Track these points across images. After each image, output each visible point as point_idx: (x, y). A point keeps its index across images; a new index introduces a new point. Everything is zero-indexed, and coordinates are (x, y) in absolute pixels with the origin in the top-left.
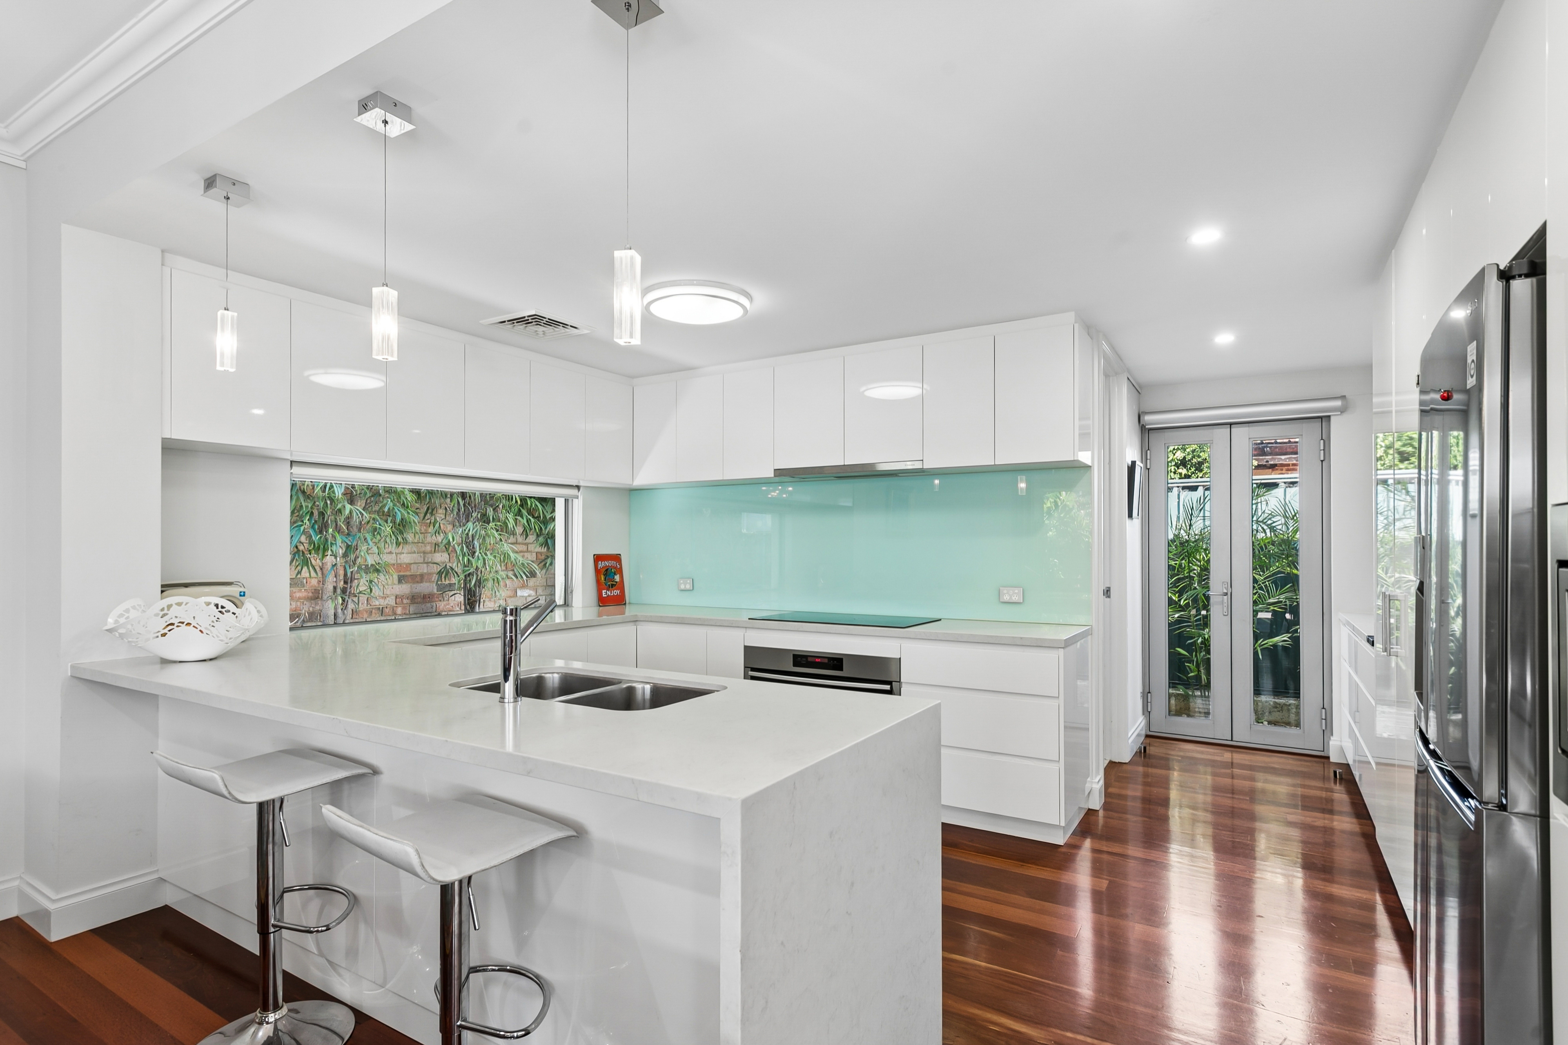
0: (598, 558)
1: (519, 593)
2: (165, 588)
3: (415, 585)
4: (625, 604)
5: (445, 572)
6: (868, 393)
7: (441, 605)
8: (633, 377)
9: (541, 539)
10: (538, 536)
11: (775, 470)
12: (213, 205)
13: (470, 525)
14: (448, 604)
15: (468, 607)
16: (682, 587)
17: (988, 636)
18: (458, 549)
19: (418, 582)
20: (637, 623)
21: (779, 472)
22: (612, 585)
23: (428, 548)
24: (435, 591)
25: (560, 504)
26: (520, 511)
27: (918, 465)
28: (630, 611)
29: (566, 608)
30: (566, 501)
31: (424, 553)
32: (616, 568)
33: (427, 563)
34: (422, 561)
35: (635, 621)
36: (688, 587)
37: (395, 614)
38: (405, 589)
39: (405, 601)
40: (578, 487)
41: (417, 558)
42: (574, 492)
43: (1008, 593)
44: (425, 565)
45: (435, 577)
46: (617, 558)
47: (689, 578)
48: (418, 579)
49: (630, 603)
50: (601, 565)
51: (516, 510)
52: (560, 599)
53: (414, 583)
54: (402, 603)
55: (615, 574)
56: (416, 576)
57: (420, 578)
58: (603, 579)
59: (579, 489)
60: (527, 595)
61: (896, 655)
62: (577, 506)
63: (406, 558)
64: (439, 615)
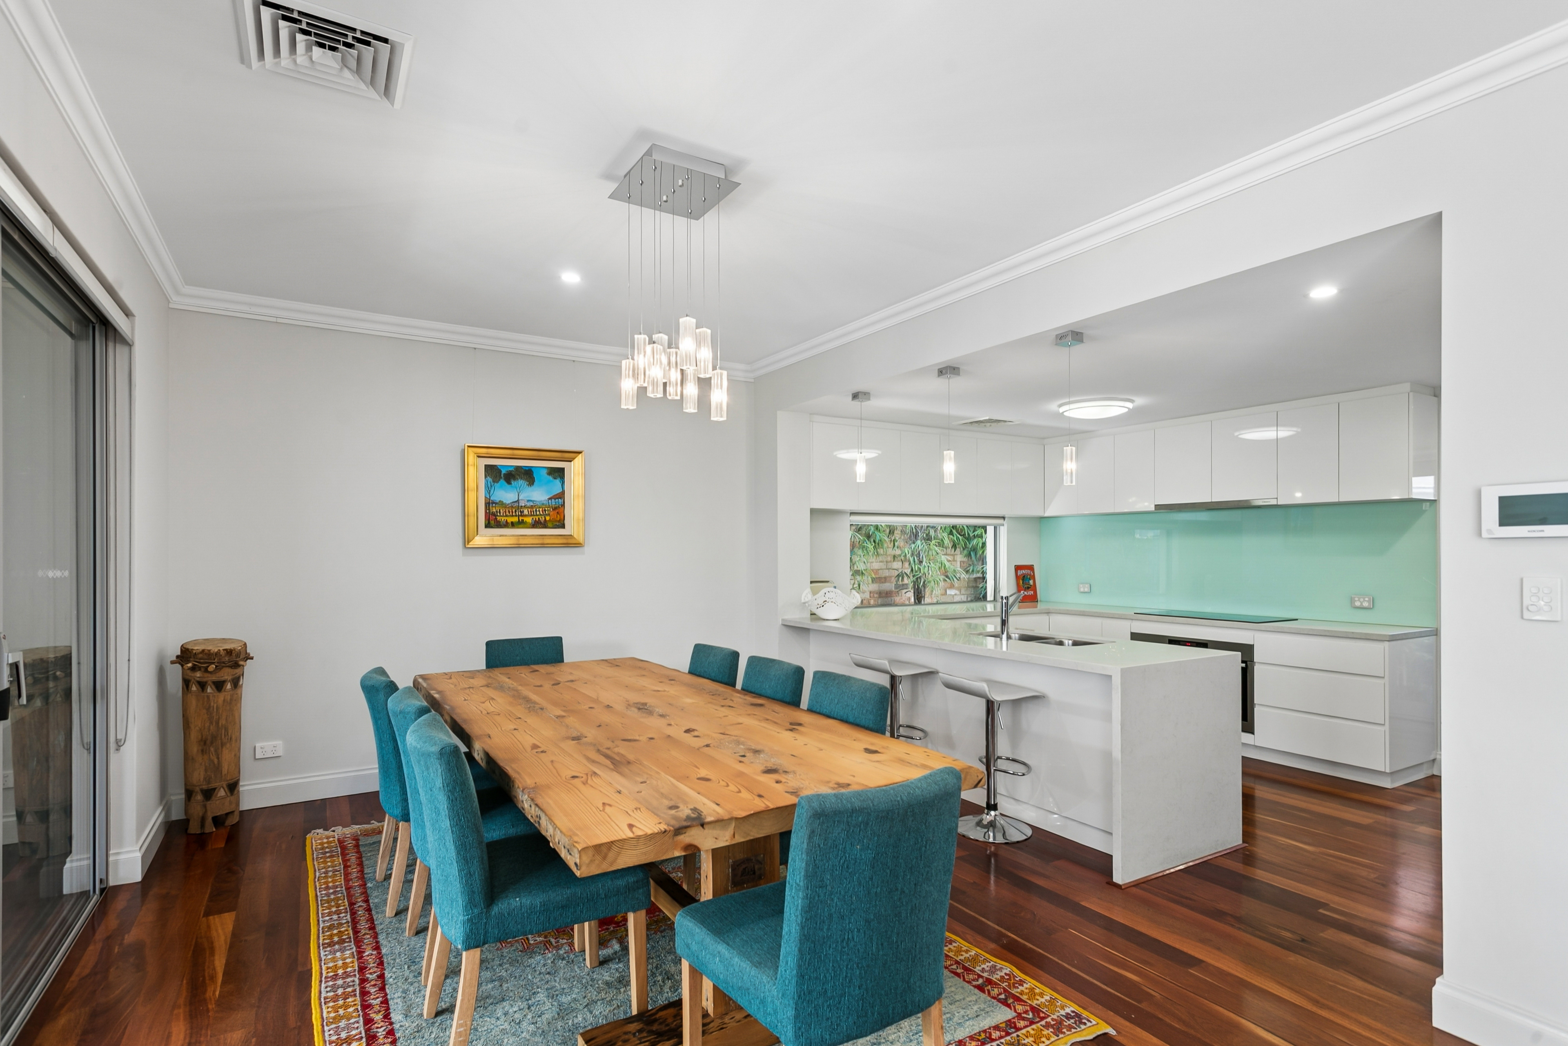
0: (1018, 568)
1: (949, 592)
2: (811, 582)
3: (881, 585)
4: (1037, 601)
5: (901, 576)
6: (1240, 436)
7: (897, 599)
8: (1044, 438)
9: (965, 552)
10: (964, 549)
11: (1155, 505)
12: (856, 403)
13: (919, 542)
14: (902, 599)
15: (917, 601)
16: (1082, 590)
17: (1325, 631)
18: (911, 559)
19: (883, 583)
20: (1050, 614)
21: (1158, 507)
22: (1028, 588)
23: (889, 559)
24: (893, 589)
25: (990, 530)
26: (951, 531)
27: (1274, 502)
28: (1041, 606)
29: (995, 603)
30: (995, 528)
31: (887, 562)
32: (1030, 575)
33: (889, 569)
34: (885, 567)
35: (1048, 613)
36: (1086, 590)
37: (869, 604)
38: (874, 587)
39: (876, 595)
40: (1004, 518)
41: (883, 566)
42: (1001, 521)
43: (1359, 600)
44: (887, 571)
45: (894, 580)
46: (1031, 568)
47: (1087, 583)
48: (883, 580)
49: (1040, 601)
50: (1020, 572)
51: (949, 530)
52: (991, 596)
53: (880, 583)
54: (874, 597)
55: (1030, 579)
56: (881, 578)
57: (884, 580)
58: (1021, 583)
59: (1004, 520)
60: (954, 594)
61: (1252, 643)
62: (1003, 531)
63: (876, 566)
64: (896, 605)
